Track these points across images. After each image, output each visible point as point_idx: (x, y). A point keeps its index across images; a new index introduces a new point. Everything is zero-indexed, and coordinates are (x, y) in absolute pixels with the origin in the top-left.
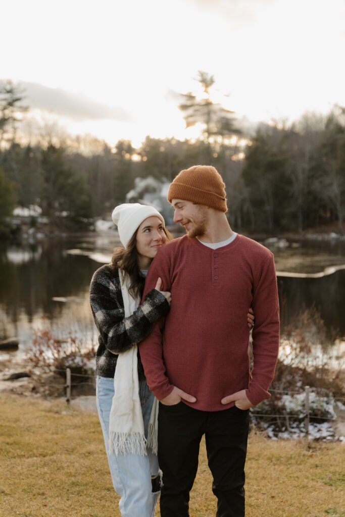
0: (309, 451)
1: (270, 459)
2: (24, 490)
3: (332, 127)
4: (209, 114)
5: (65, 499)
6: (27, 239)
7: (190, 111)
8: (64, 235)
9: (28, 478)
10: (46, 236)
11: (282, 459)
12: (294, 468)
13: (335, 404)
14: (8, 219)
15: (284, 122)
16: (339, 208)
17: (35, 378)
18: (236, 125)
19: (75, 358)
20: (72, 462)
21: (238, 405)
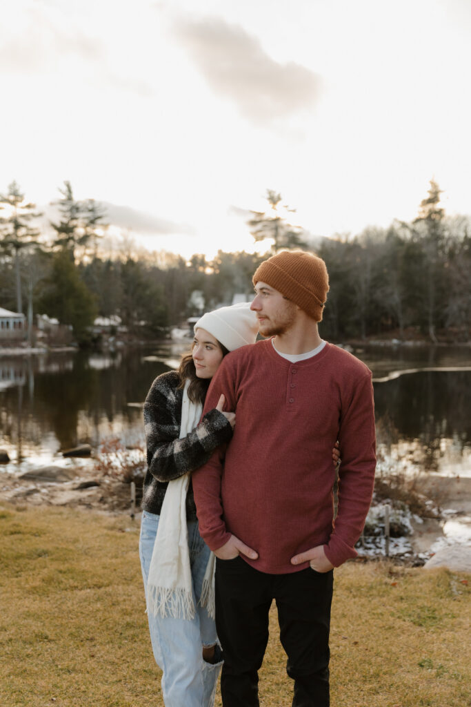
0: (391, 578)
1: (348, 589)
2: (71, 634)
3: (392, 240)
4: (276, 229)
5: (116, 646)
6: (108, 347)
7: (259, 227)
8: (142, 343)
9: (77, 617)
10: (126, 344)
11: (362, 589)
12: (376, 601)
13: (411, 517)
14: (89, 329)
15: (347, 236)
16: (400, 315)
17: (105, 486)
18: (302, 238)
19: (143, 468)
20: (130, 594)
21: (313, 566)
